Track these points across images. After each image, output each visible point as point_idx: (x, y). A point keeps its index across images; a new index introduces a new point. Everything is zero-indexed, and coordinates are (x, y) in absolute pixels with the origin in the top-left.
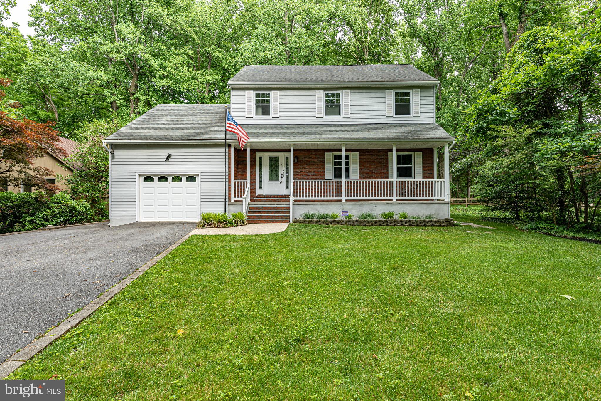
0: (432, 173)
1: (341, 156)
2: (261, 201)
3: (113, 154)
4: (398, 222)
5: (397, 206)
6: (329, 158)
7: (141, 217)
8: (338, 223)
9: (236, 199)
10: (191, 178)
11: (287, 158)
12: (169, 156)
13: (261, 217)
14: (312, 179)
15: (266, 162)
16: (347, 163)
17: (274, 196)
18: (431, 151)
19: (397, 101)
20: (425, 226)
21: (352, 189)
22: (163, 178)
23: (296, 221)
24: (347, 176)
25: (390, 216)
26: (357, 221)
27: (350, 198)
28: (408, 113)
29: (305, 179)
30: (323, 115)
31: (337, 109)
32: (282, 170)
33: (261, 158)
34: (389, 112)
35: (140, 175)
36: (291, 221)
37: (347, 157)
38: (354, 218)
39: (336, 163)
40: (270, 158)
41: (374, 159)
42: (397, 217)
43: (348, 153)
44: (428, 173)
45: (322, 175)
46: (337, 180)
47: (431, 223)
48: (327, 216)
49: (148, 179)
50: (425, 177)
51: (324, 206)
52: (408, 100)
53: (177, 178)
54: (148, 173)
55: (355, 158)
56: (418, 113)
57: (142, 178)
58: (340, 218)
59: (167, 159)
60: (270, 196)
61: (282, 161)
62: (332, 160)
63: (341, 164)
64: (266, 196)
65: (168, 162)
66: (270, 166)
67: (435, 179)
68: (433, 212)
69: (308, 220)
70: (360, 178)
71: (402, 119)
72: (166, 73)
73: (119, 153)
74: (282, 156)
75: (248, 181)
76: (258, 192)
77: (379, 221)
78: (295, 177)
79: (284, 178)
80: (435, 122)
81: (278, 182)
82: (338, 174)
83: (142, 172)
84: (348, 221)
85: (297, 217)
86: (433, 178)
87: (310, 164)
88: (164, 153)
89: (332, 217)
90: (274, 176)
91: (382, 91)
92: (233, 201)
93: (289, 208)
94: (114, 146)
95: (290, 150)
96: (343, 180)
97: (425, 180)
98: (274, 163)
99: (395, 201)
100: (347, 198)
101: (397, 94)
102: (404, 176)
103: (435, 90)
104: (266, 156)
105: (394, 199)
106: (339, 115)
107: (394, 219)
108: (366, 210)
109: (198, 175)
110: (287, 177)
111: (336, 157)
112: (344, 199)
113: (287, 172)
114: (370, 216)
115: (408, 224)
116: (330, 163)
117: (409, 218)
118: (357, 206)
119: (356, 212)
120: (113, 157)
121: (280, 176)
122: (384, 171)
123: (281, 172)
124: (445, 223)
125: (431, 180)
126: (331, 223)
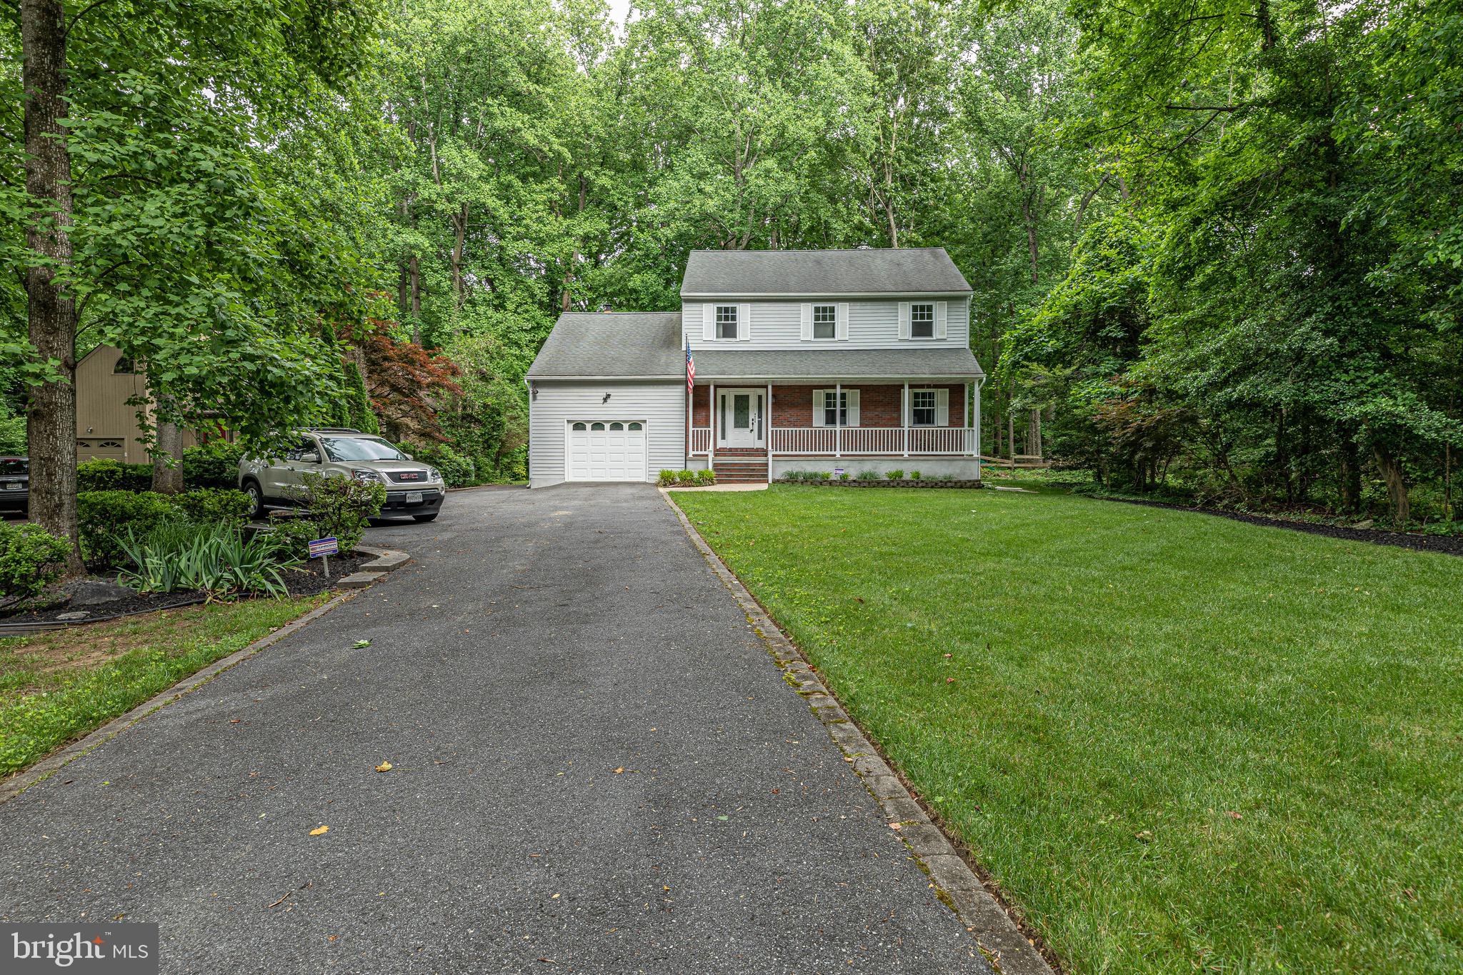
0: (962, 418)
1: (835, 394)
2: (725, 455)
3: (535, 394)
4: (907, 482)
5: (909, 463)
6: (819, 396)
7: (570, 477)
8: (831, 483)
9: (696, 453)
10: (636, 426)
11: (760, 397)
12: (608, 396)
13: (731, 476)
14: (794, 426)
15: (731, 402)
16: (843, 404)
17: (742, 449)
18: (961, 387)
19: (915, 317)
20: (942, 487)
21: (850, 440)
22: (598, 426)
23: (775, 482)
24: (843, 422)
25: (899, 475)
26: (854, 481)
27: (846, 453)
28: (930, 335)
29: (785, 426)
30: (811, 337)
31: (830, 329)
32: (753, 414)
33: (723, 397)
34: (903, 333)
35: (568, 421)
36: (770, 482)
37: (843, 396)
38: (851, 478)
39: (828, 404)
40: (736, 397)
41: (881, 398)
42: (907, 477)
43: (844, 391)
44: (956, 417)
45: (809, 422)
46: (830, 428)
47: (949, 484)
48: (816, 475)
49: (579, 426)
50: (952, 424)
51: (812, 463)
52: (930, 316)
53: (617, 426)
54: (579, 418)
55: (854, 396)
56: (944, 333)
57: (571, 426)
58: (833, 477)
59: (605, 400)
60: (736, 449)
61: (753, 402)
62: (823, 399)
63: (835, 406)
64: (730, 450)
65: (605, 405)
66: (736, 409)
67: (966, 427)
68: (958, 471)
69: (792, 479)
70: (862, 425)
71: (922, 343)
72: (522, 230)
73: (542, 392)
74: (753, 395)
75: (712, 429)
76: (721, 444)
77: (883, 481)
78: (774, 425)
79: (756, 425)
80: (967, 347)
81: (749, 430)
82: (830, 419)
83: (571, 418)
84: (844, 482)
85: (777, 478)
86: (963, 425)
87: (792, 405)
88: (602, 392)
89: (823, 477)
90: (741, 422)
91: (895, 303)
92: (690, 456)
93: (767, 465)
94: (535, 384)
95: (766, 387)
96: (838, 428)
97: (951, 429)
98: (742, 404)
99: (906, 456)
100: (843, 453)
101: (915, 308)
102: (923, 422)
103: (968, 303)
104: (731, 395)
105: (906, 453)
106: (834, 336)
107: (903, 479)
108: (867, 467)
109: (645, 421)
110: (760, 423)
111: (828, 396)
112: (838, 453)
113: (760, 416)
114: (871, 475)
115: (920, 485)
116: (820, 405)
117: (922, 478)
118: (855, 463)
119: (853, 471)
120: (535, 398)
121: (750, 422)
122: (895, 415)
123: (751, 416)
124: (968, 484)
125: (959, 429)
126: (821, 483)
